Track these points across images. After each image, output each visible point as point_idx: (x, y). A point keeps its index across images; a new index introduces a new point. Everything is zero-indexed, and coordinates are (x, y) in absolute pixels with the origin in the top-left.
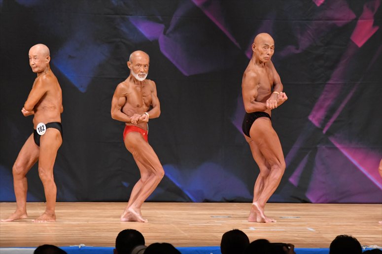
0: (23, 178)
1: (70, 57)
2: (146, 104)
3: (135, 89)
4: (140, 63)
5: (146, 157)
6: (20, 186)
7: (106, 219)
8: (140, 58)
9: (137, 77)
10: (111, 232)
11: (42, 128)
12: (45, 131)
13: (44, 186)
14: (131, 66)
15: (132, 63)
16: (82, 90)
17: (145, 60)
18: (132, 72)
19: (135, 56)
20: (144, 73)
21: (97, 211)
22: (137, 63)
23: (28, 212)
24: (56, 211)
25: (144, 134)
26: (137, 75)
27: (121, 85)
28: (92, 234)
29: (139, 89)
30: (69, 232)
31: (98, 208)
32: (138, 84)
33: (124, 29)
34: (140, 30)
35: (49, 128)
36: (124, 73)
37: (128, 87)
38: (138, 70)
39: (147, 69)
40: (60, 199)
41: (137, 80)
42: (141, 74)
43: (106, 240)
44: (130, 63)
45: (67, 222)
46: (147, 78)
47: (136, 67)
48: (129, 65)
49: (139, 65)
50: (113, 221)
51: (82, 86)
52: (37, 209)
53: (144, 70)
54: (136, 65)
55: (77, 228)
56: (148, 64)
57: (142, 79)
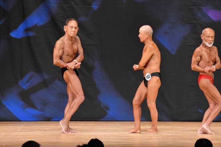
0: (139, 107)
1: (166, 33)
2: (212, 61)
3: (206, 51)
4: (209, 35)
5: (213, 94)
6: (137, 112)
7: (189, 132)
8: (209, 32)
9: (207, 44)
10: (191, 140)
11: (149, 76)
12: (150, 78)
13: (150, 111)
14: (203, 37)
15: (204, 35)
16: (173, 53)
17: (212, 33)
18: (204, 42)
19: (206, 31)
21: (183, 127)
22: (207, 35)
23: (141, 127)
24: (157, 127)
25: (211, 80)
26: (207, 43)
27: (198, 49)
28: (180, 141)
29: (208, 51)
30: (166, 140)
31: (183, 125)
32: (208, 49)
33: (199, 15)
34: (210, 15)
35: (153, 76)
36: (199, 42)
37: (202, 50)
38: (208, 40)
39: (213, 39)
40: (160, 120)
41: (207, 46)
42: (210, 42)
43: (189, 145)
44: (203, 36)
45: (164, 134)
46: (213, 45)
47: (207, 38)
48: (202, 37)
49: (209, 37)
50: (193, 133)
51: (173, 51)
52: (147, 126)
53: (212, 39)
54: (207, 37)
55: (171, 138)
56: (214, 36)
57: (210, 46)
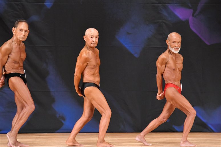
1: (128, 33)
4: (175, 41)
8: (175, 37)
9: (173, 51)
14: (169, 43)
15: (169, 41)
17: (179, 38)
18: (170, 48)
19: (171, 36)
20: (178, 48)
22: (173, 41)
25: (178, 89)
26: (173, 49)
29: (174, 58)
32: (174, 55)
33: (165, 13)
38: (174, 46)
39: (180, 45)
41: (173, 53)
42: (176, 48)
44: (168, 41)
47: (172, 44)
48: (168, 42)
49: (174, 42)
53: (178, 45)
54: (173, 42)
56: (181, 41)
57: (176, 52)
